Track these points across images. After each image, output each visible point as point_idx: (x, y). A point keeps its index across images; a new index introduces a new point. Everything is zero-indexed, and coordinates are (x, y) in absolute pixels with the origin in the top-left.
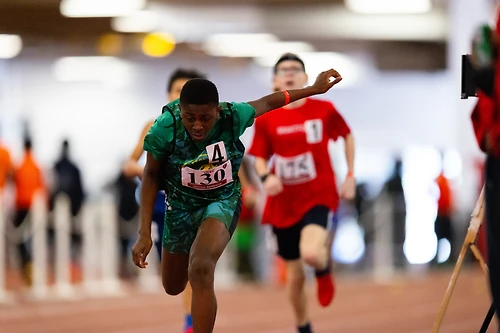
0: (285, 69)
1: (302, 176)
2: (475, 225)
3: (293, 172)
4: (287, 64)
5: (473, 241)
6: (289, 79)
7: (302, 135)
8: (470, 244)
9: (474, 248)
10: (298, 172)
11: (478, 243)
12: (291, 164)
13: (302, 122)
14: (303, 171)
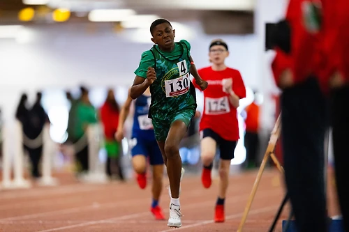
0: (214, 50)
1: (222, 110)
2: (274, 140)
3: (217, 107)
4: (215, 47)
5: (272, 151)
6: (216, 56)
7: (220, 87)
8: (270, 153)
9: (273, 156)
10: (220, 107)
11: (275, 152)
12: (216, 103)
13: (221, 79)
14: (222, 107)
